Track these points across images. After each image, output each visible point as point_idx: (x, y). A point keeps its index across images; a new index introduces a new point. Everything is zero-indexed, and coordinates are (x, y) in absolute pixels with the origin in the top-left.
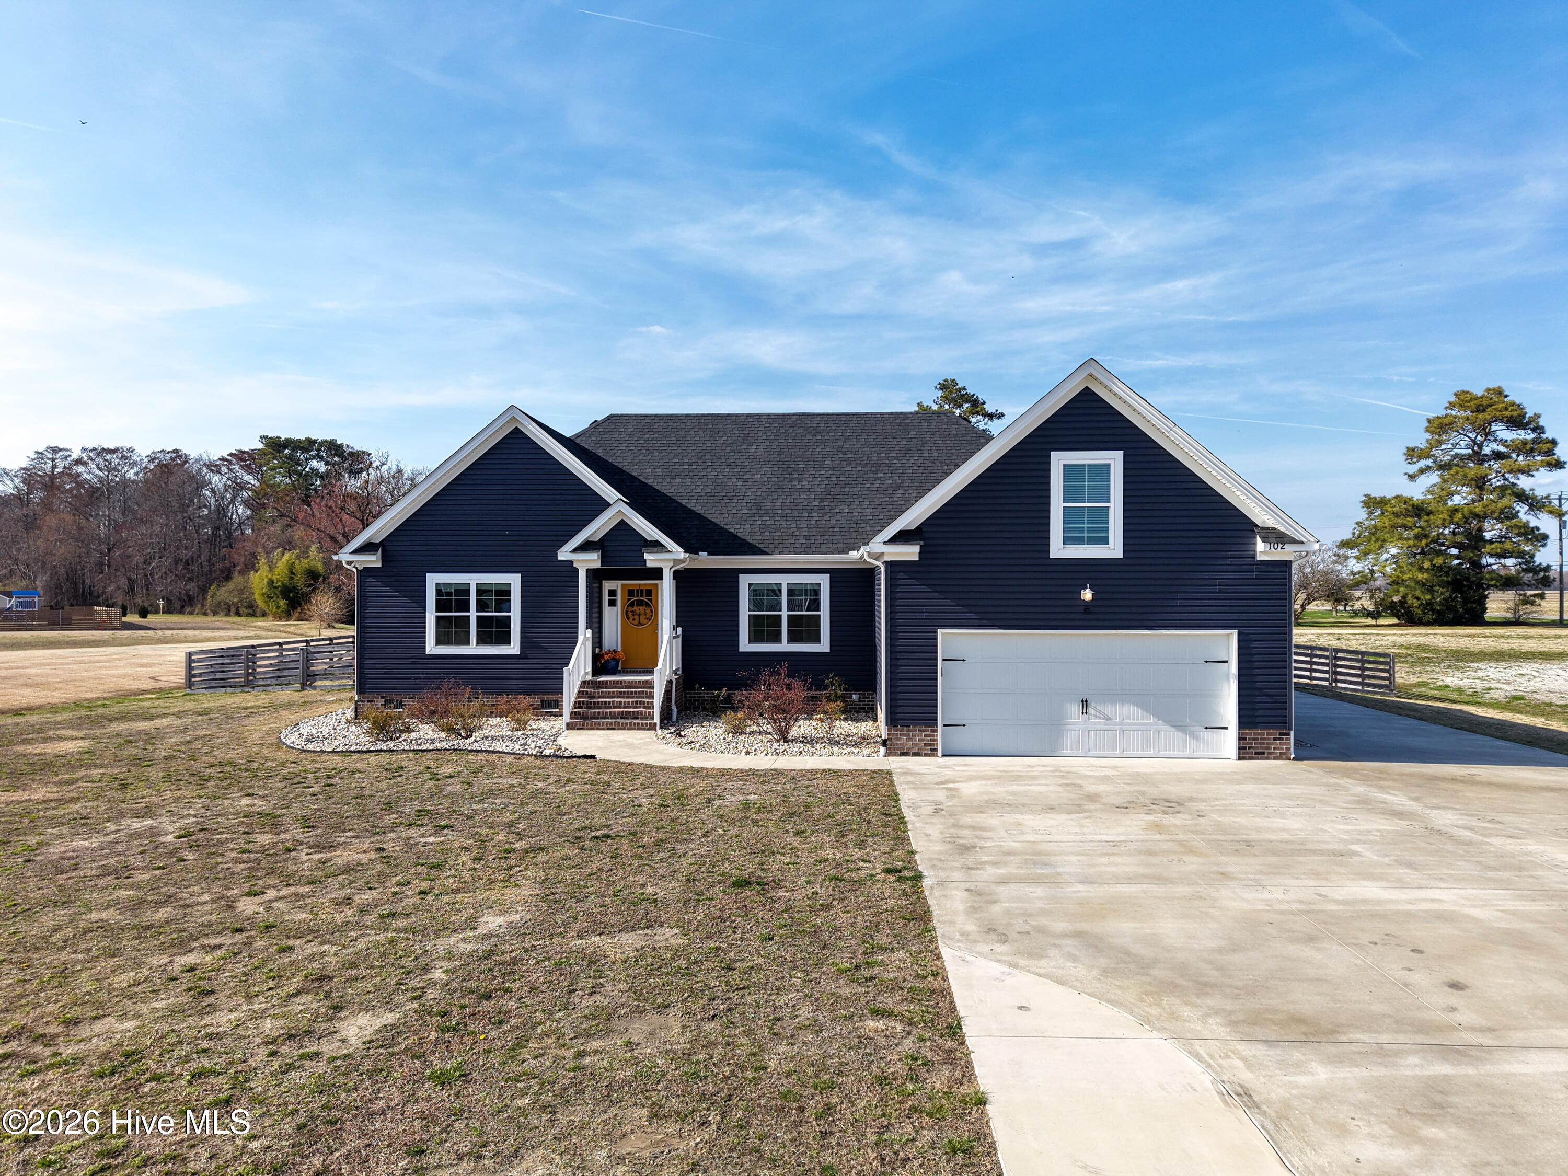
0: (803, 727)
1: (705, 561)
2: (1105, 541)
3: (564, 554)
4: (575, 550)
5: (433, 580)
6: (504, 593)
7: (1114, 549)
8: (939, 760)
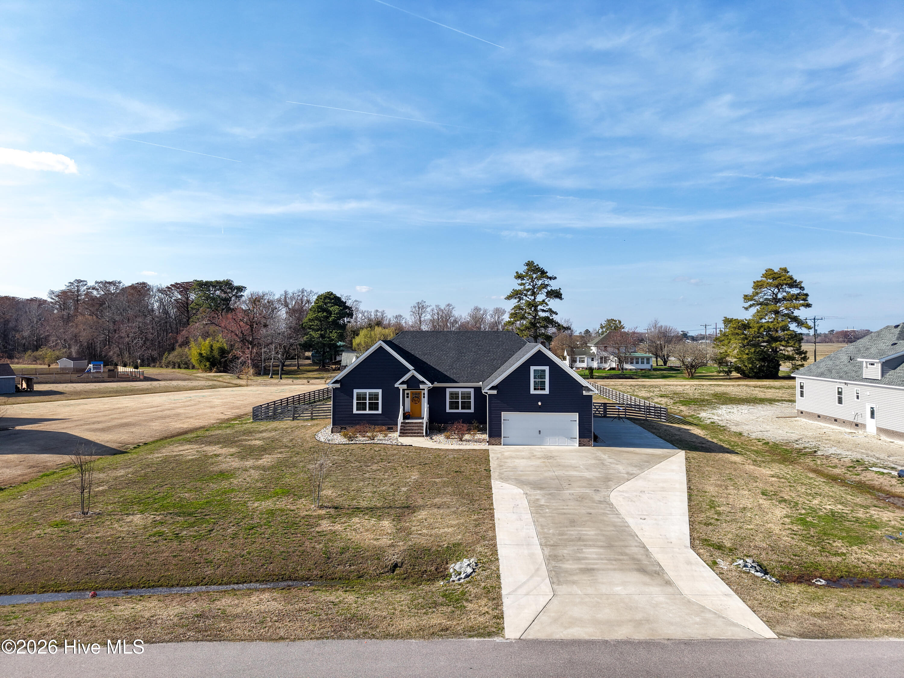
0: (467, 437)
1: (436, 384)
2: (544, 389)
3: (396, 385)
4: (400, 384)
5: (356, 391)
6: (377, 395)
7: (547, 392)
8: (502, 446)
